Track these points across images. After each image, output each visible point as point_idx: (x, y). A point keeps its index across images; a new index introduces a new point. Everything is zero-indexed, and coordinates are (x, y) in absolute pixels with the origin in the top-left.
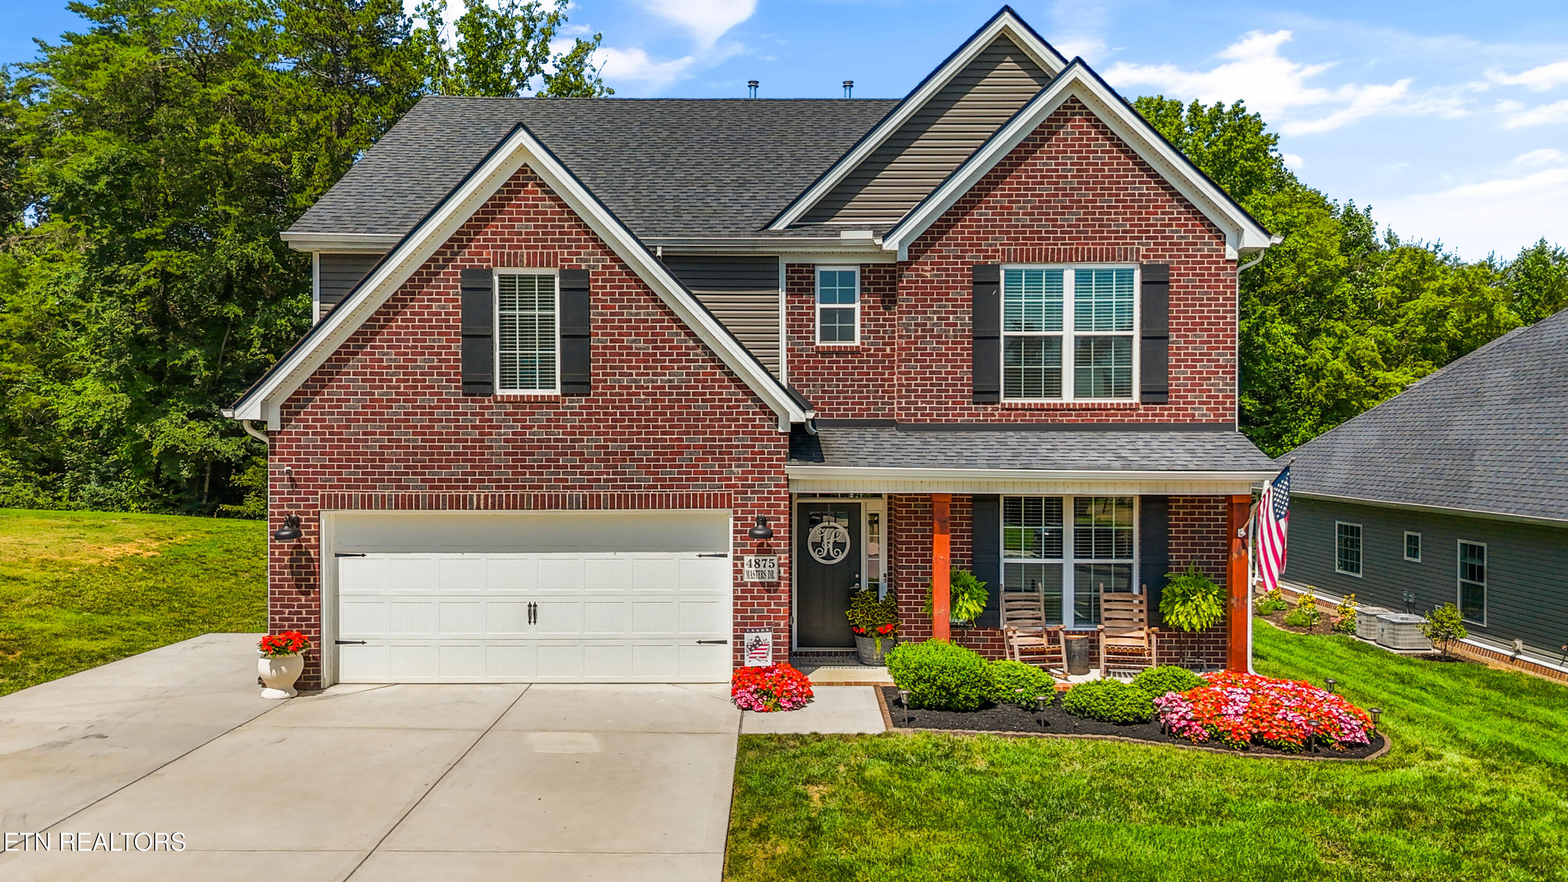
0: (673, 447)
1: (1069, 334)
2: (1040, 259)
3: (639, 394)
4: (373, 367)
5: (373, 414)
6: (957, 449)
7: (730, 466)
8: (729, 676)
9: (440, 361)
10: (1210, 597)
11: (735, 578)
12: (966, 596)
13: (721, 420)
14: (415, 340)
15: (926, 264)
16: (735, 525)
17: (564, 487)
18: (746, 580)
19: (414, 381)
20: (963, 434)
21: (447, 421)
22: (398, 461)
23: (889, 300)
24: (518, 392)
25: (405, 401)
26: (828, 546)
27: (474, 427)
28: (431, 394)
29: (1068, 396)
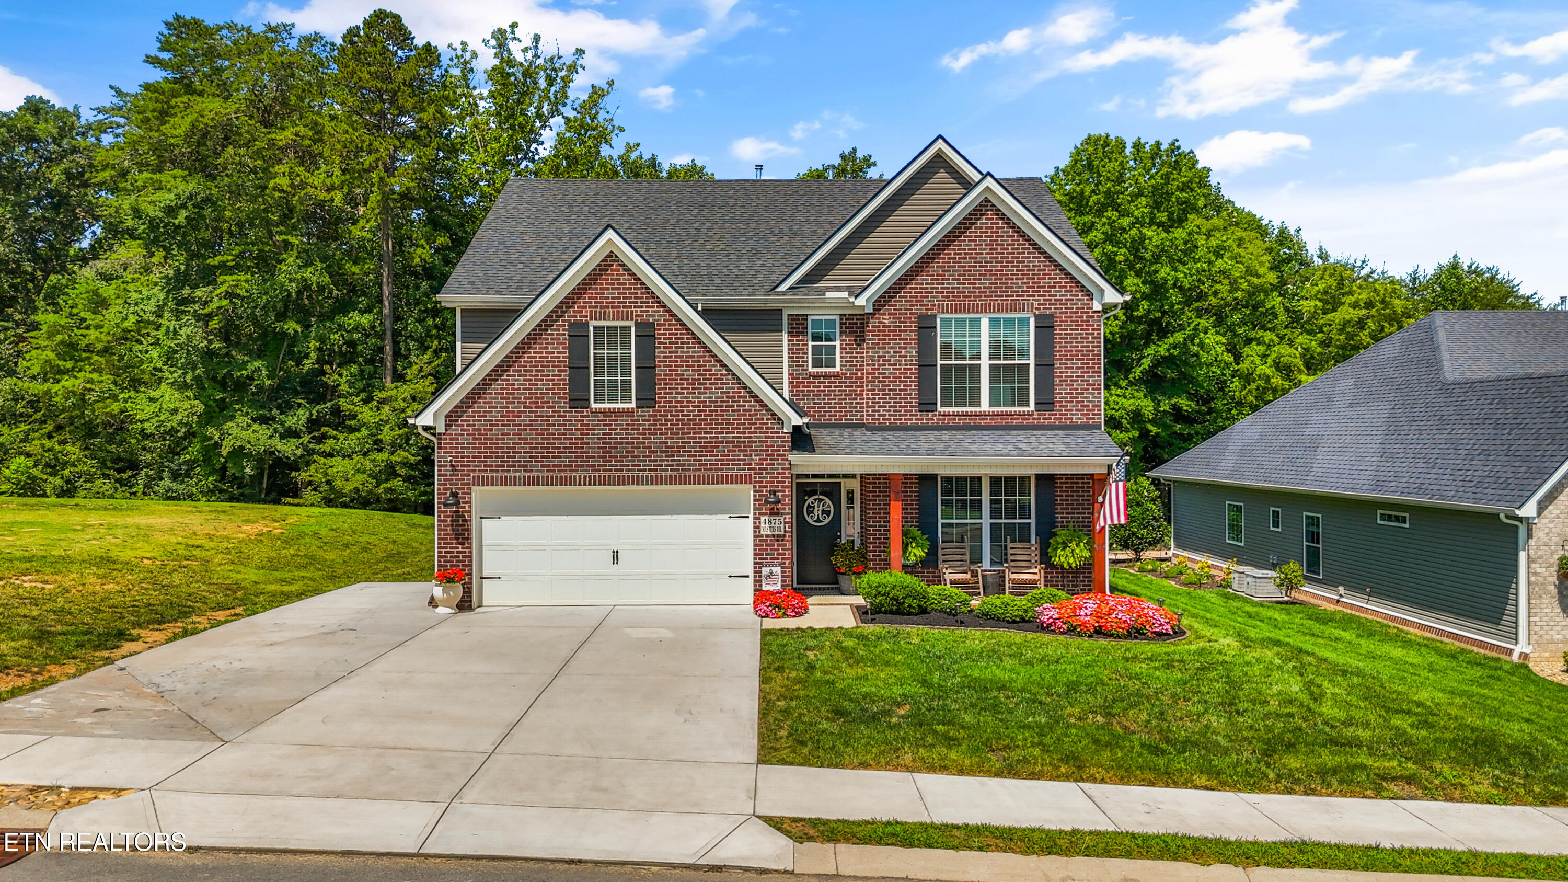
0: (712, 442)
1: (985, 363)
2: (964, 311)
3: (688, 407)
4: (508, 389)
5: (508, 421)
6: (906, 443)
7: (751, 455)
8: (751, 599)
9: (553, 385)
10: (1082, 544)
11: (755, 532)
12: (914, 545)
13: (745, 424)
14: (536, 371)
15: (885, 314)
16: (755, 496)
17: (638, 470)
18: (762, 533)
19: (536, 398)
20: (912, 432)
21: (558, 425)
22: (525, 453)
23: (860, 339)
24: (607, 405)
25: (530, 412)
26: (818, 512)
27: (576, 430)
28: (548, 407)
29: (985, 406)
